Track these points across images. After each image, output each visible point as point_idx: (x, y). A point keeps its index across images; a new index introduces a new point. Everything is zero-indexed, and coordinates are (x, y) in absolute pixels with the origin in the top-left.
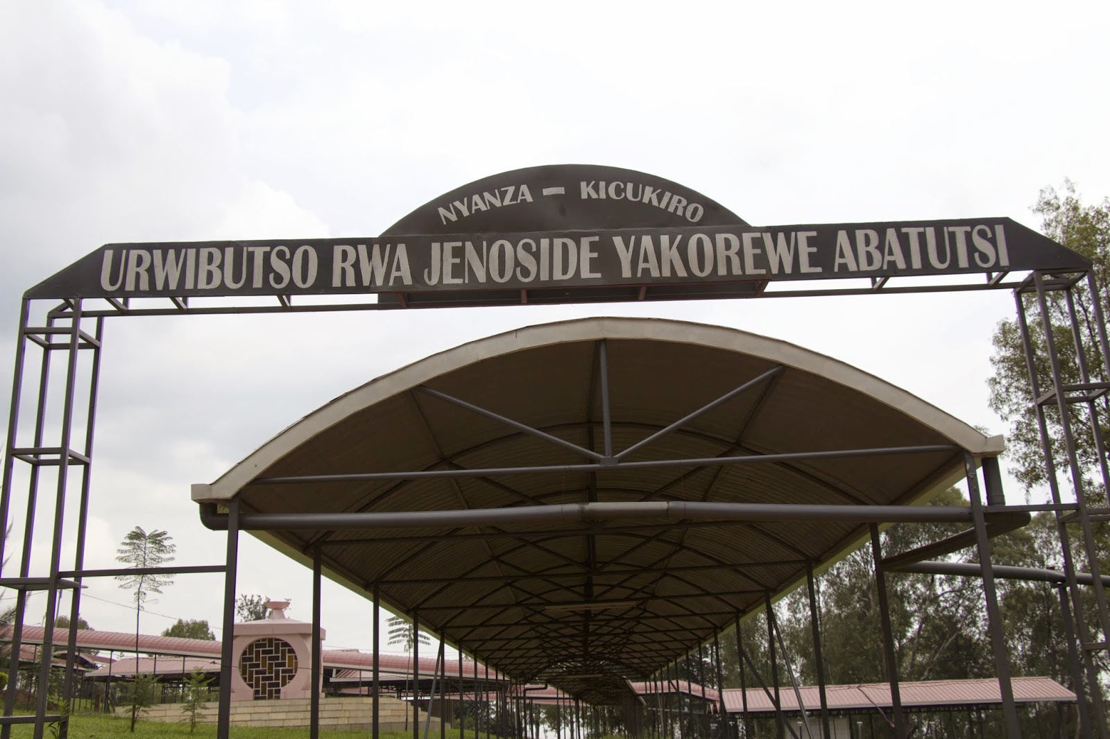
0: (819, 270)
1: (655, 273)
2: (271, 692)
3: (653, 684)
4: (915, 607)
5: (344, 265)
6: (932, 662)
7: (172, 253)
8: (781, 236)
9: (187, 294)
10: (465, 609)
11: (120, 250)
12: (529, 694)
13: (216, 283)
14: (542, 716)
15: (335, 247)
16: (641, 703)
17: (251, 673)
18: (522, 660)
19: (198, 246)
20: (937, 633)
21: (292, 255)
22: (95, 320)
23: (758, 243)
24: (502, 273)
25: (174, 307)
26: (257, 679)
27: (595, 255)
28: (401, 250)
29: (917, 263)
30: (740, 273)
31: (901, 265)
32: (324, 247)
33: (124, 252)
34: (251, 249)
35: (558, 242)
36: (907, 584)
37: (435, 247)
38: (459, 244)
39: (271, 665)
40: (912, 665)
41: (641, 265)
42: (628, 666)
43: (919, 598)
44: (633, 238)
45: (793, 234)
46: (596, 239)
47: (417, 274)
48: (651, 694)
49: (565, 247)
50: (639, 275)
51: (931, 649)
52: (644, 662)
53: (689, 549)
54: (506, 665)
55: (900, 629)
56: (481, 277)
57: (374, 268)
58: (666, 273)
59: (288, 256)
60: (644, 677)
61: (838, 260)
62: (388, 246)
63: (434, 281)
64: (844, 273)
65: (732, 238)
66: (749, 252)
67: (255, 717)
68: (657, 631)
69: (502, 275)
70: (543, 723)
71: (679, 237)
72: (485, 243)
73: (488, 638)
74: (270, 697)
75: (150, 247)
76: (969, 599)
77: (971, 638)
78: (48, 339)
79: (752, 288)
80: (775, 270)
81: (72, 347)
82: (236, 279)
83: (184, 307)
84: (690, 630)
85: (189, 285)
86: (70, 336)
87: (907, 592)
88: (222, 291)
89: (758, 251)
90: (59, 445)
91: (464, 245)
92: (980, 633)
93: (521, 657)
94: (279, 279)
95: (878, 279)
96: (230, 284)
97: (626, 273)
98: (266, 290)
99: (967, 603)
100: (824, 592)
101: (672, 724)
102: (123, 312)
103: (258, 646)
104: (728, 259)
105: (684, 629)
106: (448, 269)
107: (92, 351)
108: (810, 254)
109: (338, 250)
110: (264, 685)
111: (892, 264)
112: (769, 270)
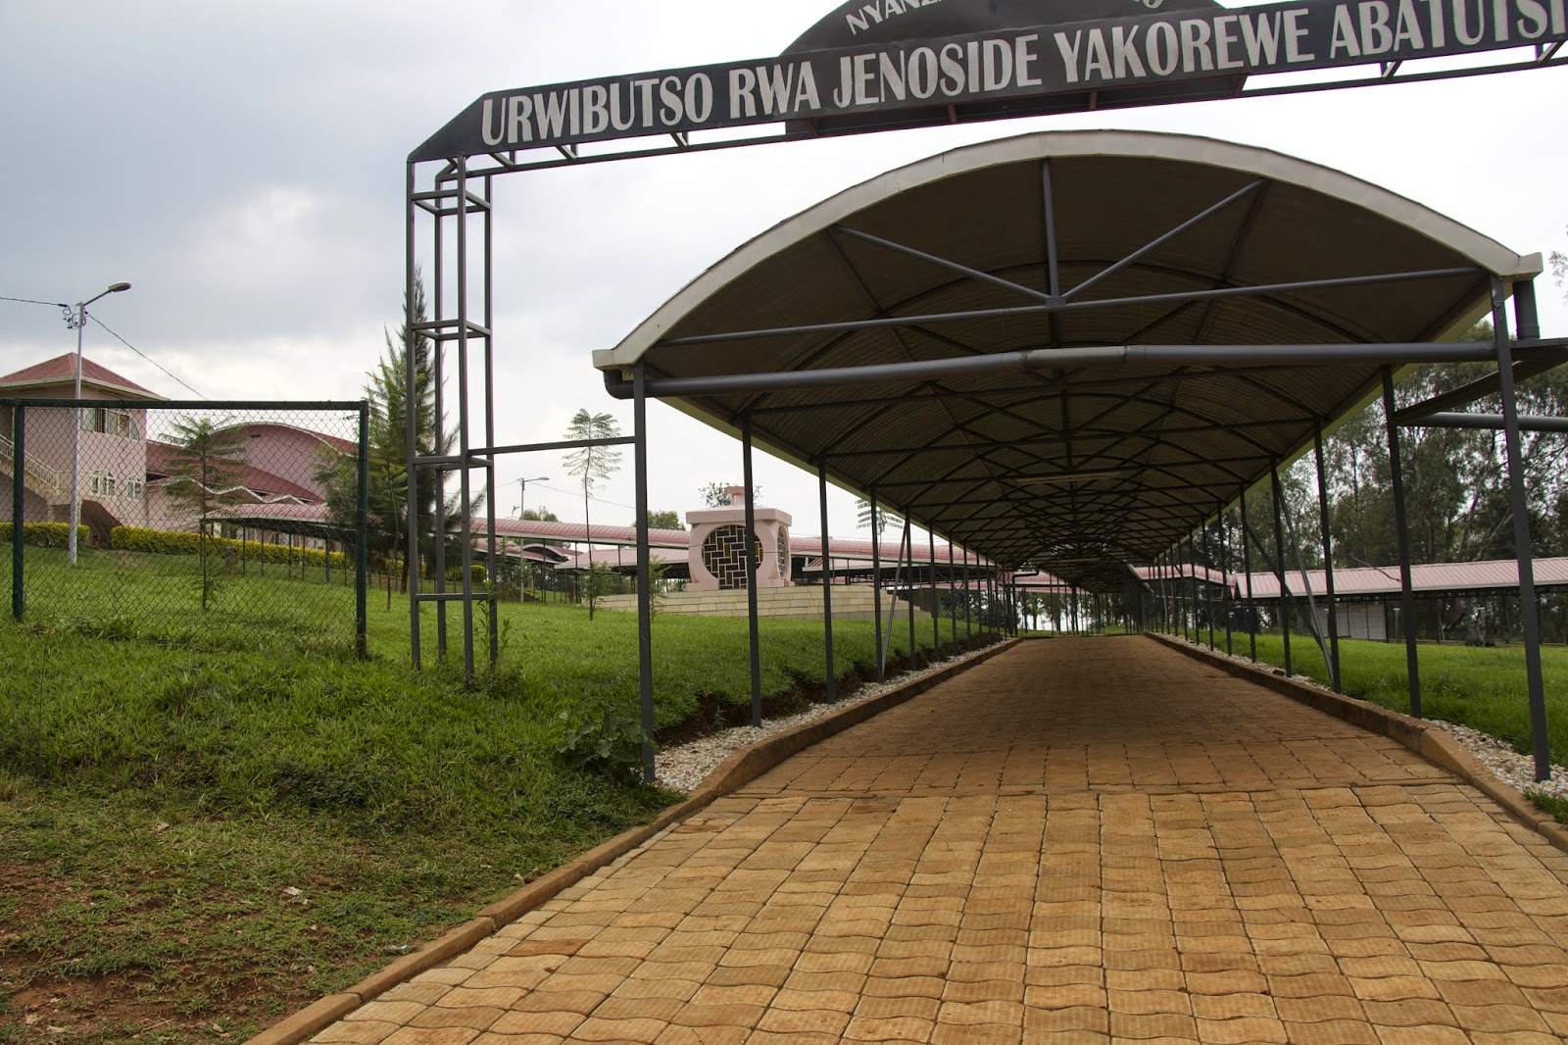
0: (1311, 57)
1: (1106, 75)
2: (736, 582)
3: (1156, 568)
4: (1470, 479)
5: (742, 92)
6: (1487, 542)
7: (553, 96)
8: (1263, 18)
9: (575, 141)
10: (933, 484)
11: (499, 98)
12: (1018, 581)
13: (603, 126)
14: (1040, 606)
15: (731, 72)
16: (1146, 590)
17: (715, 562)
18: (1009, 543)
19: (580, 85)
20: (1496, 509)
21: (684, 86)
22: (482, 179)
23: (1233, 29)
24: (923, 88)
25: (563, 157)
26: (722, 568)
27: (1034, 57)
28: (806, 69)
29: (1438, 41)
30: (1210, 67)
31: (1418, 43)
32: (718, 74)
33: (504, 100)
34: (638, 83)
35: (989, 45)
36: (1462, 452)
37: (845, 62)
38: (873, 56)
39: (735, 554)
40: (1464, 545)
41: (1090, 66)
42: (1127, 548)
43: (1475, 468)
44: (1079, 33)
45: (1278, 14)
46: (1035, 37)
47: (825, 96)
48: (1155, 580)
49: (997, 50)
50: (1087, 78)
51: (1487, 526)
52: (1144, 543)
53: (1180, 409)
54: (990, 549)
55: (1451, 504)
56: (900, 93)
57: (776, 93)
58: (1121, 73)
59: (679, 88)
60: (1147, 561)
61: (1335, 44)
62: (791, 66)
63: (846, 102)
64: (1344, 59)
65: (1202, 24)
66: (1223, 40)
67: (720, 607)
68: (1153, 506)
69: (923, 89)
70: (1040, 613)
71: (1136, 28)
72: (902, 53)
73: (966, 517)
74: (737, 587)
75: (529, 92)
76: (1536, 469)
77: (1536, 513)
78: (438, 204)
79: (1227, 86)
80: (1255, 61)
81: (458, 211)
82: (624, 119)
83: (573, 156)
84: (1191, 505)
85: (575, 130)
86: (456, 199)
87: (1461, 462)
88: (610, 134)
89: (1234, 39)
90: (456, 317)
91: (878, 56)
92: (1547, 508)
93: (1007, 539)
94: (671, 114)
95: (1389, 64)
96: (619, 126)
97: (1072, 76)
98: (658, 129)
99: (1534, 473)
100: (1361, 465)
101: (1185, 613)
102: (510, 168)
103: (720, 534)
104: (1196, 51)
105: (1183, 504)
106: (861, 87)
107: (482, 214)
108: (1299, 38)
109: (734, 75)
110: (729, 575)
111: (1406, 44)
112: (1247, 61)
